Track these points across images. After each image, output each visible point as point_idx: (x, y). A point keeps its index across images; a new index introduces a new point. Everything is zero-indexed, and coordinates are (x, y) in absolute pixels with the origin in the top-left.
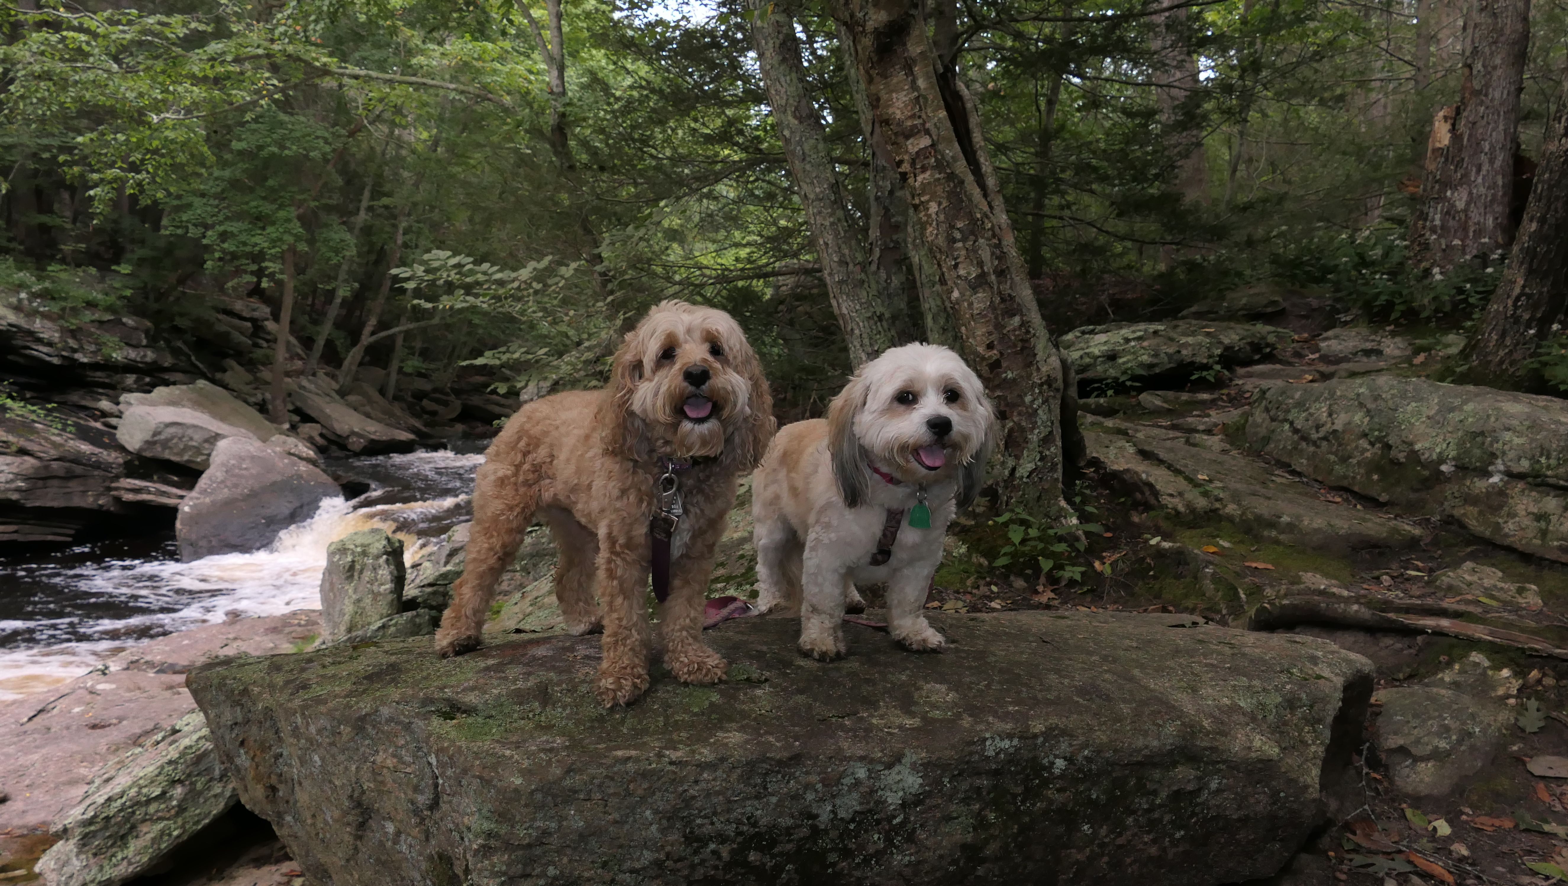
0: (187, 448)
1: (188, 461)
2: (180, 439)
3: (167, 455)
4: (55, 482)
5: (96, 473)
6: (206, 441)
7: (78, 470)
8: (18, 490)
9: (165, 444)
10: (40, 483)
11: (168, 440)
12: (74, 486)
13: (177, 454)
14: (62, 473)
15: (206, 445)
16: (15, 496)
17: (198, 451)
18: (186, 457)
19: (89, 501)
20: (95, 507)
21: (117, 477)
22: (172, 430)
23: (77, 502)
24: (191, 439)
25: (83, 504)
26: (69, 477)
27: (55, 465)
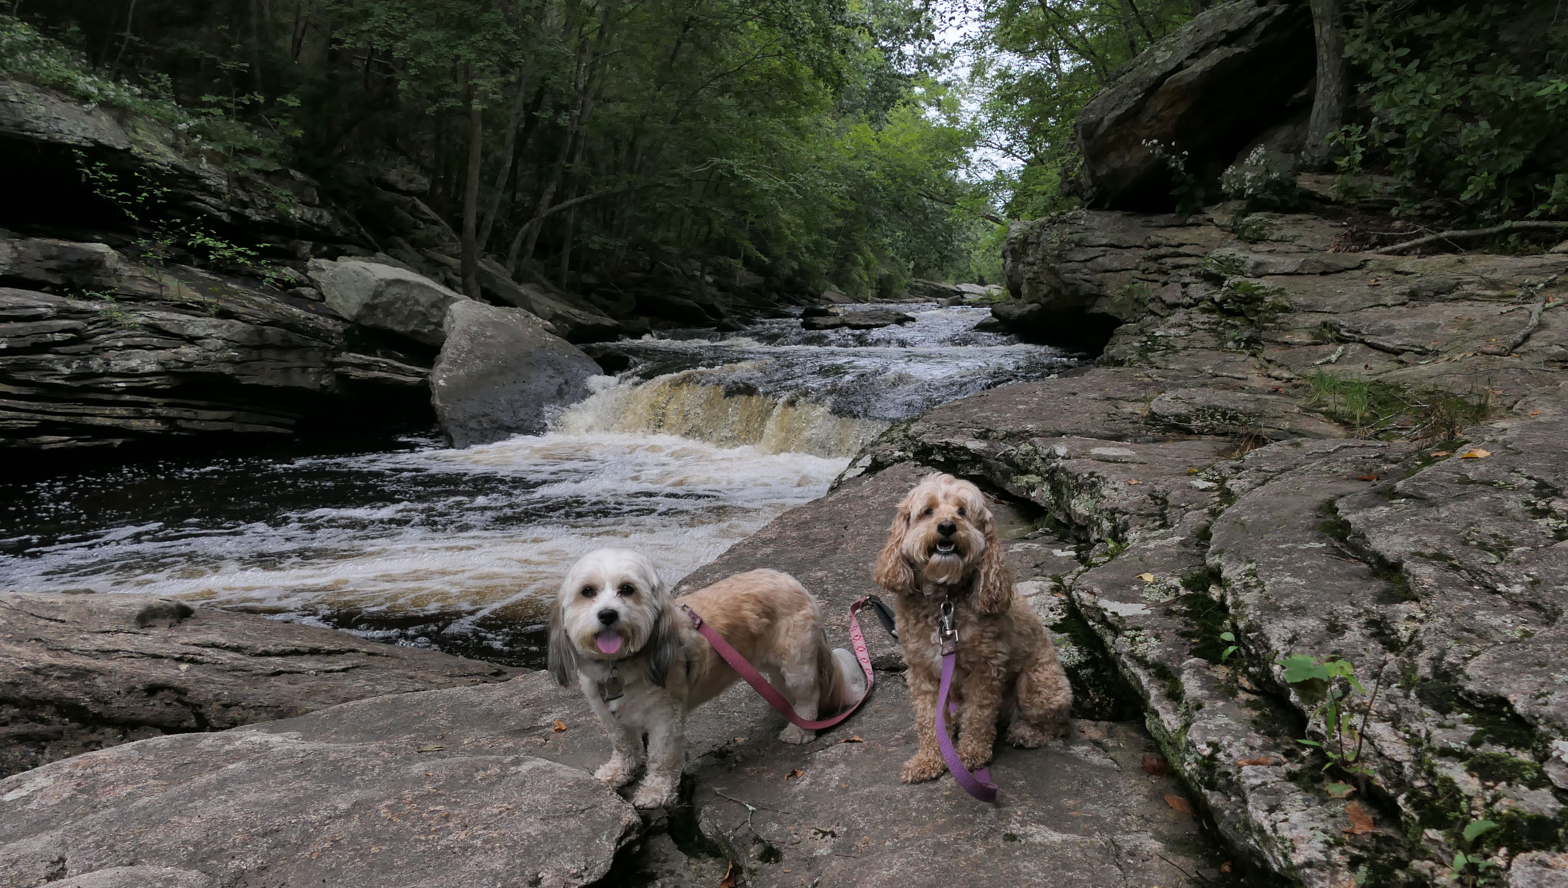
0: (412, 315)
1: (413, 332)
2: (405, 302)
3: (390, 324)
4: (271, 354)
5: (315, 344)
6: (434, 305)
7: (295, 338)
8: (230, 361)
9: (387, 309)
10: (255, 354)
11: (392, 303)
12: (293, 359)
13: (401, 323)
14: (277, 341)
15: (434, 311)
16: (228, 370)
17: (425, 317)
18: (411, 328)
19: (309, 380)
20: (318, 387)
21: (338, 351)
22: (394, 290)
23: (298, 380)
24: (417, 302)
25: (304, 384)
26: (285, 347)
27: (269, 330)
